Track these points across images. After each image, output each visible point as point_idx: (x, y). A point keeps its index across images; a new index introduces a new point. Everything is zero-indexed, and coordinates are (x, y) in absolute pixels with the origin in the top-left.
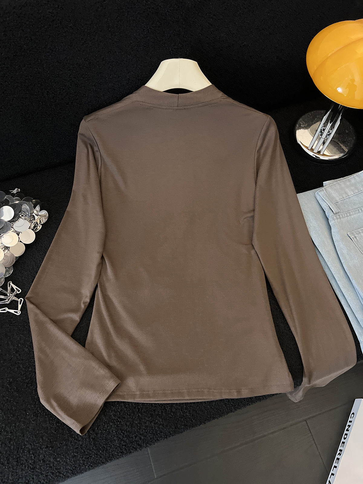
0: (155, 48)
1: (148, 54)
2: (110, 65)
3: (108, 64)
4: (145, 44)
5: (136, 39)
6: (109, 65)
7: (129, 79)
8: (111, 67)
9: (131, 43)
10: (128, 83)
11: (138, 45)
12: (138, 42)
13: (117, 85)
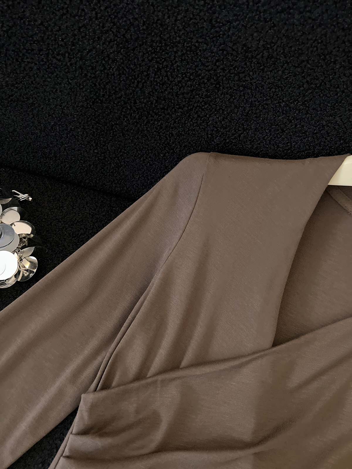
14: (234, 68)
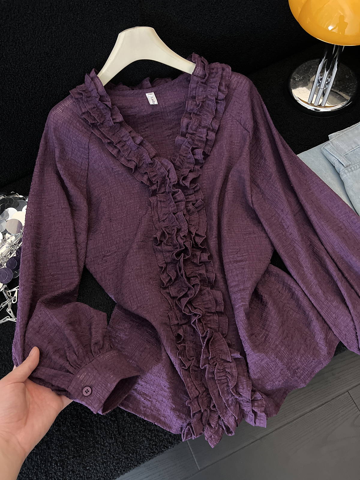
14: (48, 64)
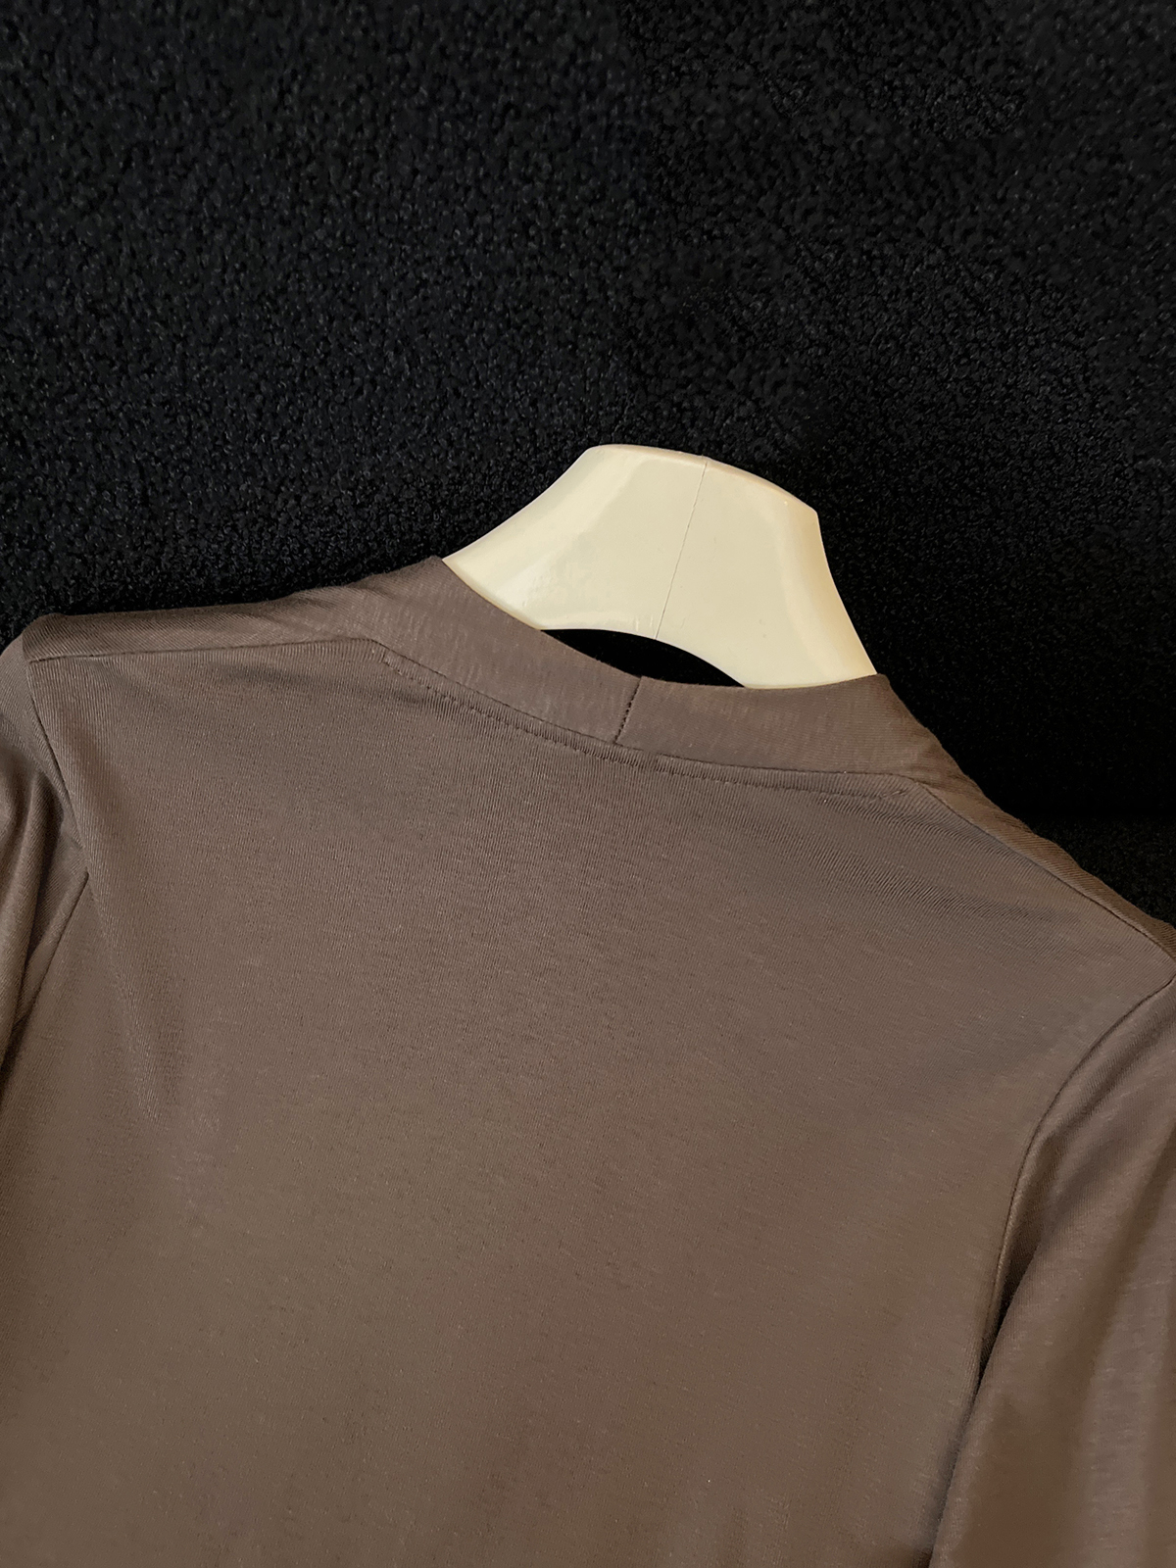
0: (575, 347)
1: (522, 373)
2: (263, 376)
3: (246, 366)
4: (516, 310)
5: (467, 268)
6: (254, 376)
7: (371, 483)
8: (263, 389)
9: (424, 283)
10: (362, 505)
11: (466, 306)
12: (471, 289)
13: (286, 502)
